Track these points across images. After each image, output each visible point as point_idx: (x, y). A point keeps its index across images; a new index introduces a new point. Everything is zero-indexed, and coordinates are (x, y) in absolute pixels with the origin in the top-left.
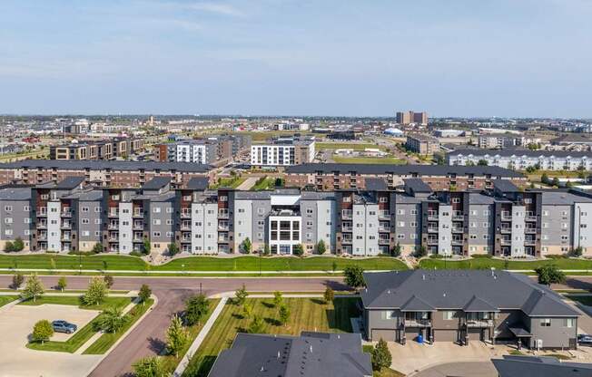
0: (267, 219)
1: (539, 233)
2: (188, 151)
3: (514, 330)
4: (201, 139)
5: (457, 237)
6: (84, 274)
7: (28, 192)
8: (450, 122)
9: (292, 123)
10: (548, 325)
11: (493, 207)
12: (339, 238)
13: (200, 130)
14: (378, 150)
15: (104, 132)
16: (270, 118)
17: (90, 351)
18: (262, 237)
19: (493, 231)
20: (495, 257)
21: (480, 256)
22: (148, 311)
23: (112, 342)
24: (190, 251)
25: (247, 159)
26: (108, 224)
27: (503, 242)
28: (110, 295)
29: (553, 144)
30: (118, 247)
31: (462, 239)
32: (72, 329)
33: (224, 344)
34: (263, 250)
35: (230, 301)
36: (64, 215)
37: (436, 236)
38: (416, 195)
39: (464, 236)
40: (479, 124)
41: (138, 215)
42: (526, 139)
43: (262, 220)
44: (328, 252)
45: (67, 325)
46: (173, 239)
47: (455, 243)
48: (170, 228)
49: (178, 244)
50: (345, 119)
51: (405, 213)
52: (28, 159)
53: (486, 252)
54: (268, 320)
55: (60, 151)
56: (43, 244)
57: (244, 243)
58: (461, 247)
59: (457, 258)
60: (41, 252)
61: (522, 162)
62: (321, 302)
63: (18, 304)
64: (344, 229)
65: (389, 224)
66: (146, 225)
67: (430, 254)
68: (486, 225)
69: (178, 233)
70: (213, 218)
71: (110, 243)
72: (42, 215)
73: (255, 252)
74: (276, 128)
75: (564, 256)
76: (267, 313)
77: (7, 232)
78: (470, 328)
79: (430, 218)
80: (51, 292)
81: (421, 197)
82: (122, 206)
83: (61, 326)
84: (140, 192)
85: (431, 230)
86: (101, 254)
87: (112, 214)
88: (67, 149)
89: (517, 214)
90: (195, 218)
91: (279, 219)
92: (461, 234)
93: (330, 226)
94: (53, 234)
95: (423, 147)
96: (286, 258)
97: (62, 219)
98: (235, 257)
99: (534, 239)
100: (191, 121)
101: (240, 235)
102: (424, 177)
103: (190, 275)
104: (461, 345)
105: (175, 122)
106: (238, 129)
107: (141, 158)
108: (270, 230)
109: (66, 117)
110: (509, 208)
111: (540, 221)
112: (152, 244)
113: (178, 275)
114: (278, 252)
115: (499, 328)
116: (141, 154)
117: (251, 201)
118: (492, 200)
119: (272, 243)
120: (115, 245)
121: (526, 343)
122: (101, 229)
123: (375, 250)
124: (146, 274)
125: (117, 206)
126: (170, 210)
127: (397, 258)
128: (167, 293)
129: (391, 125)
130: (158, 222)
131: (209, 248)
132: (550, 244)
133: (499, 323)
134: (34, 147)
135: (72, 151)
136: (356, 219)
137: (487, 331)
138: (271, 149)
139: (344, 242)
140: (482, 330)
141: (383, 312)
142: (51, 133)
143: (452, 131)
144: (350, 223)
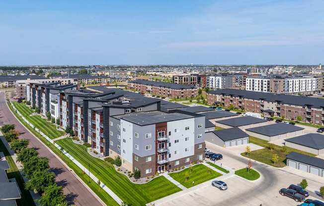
2: (214, 80)
88: (178, 77)
102: (285, 105)
119: (51, 115)
132: (112, 149)
138: (257, 81)
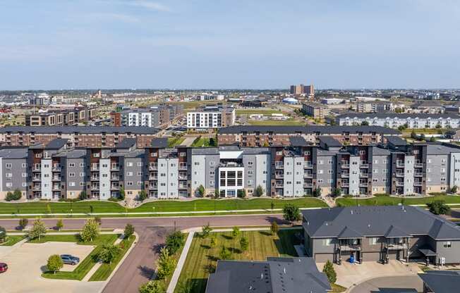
0: (217, 170)
1: (425, 176)
2: (137, 118)
3: (423, 251)
4: (145, 108)
5: (364, 180)
6: (75, 216)
7: (24, 152)
8: (331, 92)
9: (211, 95)
10: (449, 246)
11: (390, 157)
12: (273, 184)
13: (139, 101)
14: (281, 115)
15: (63, 103)
16: (192, 91)
17: (94, 278)
18: (213, 184)
19: (390, 176)
20: (392, 196)
21: (381, 195)
22: (133, 245)
23: (110, 271)
24: (157, 197)
25: (182, 123)
26: (90, 176)
27: (397, 184)
28: (101, 233)
29: (414, 108)
30: (98, 194)
31: (367, 182)
32: (76, 261)
33: (200, 270)
34: (214, 194)
35: (197, 235)
36: (54, 170)
37: (347, 180)
38: (330, 149)
39: (369, 180)
40: (353, 94)
41: (114, 169)
42: (394, 105)
43: (213, 170)
44: (264, 195)
45: (72, 258)
46: (143, 188)
47: (362, 185)
48: (140, 178)
49: (147, 191)
50: (249, 91)
51: (324, 163)
52: (6, 125)
53: (385, 192)
54: (230, 249)
55: (33, 119)
56: (38, 193)
57: (199, 189)
58: (366, 188)
59: (363, 197)
60: (36, 200)
61: (394, 123)
62: (268, 234)
63: (27, 242)
64: (277, 176)
65: (312, 171)
66: (122, 177)
67: (342, 195)
68: (385, 171)
69: (147, 182)
70: (175, 170)
71: (92, 191)
72: (36, 170)
73: (208, 196)
74: (199, 99)
75: (443, 194)
76: (227, 244)
77: (8, 185)
78: (389, 250)
79: (343, 167)
80: (52, 232)
81: (334, 150)
82: (102, 162)
83: (68, 259)
84: (114, 150)
85: (343, 176)
86: (85, 200)
87: (94, 168)
88: (40, 117)
89: (408, 162)
90: (161, 170)
91: (226, 170)
92: (367, 179)
93: (266, 174)
94: (45, 185)
95: (316, 112)
96: (232, 200)
97: (53, 173)
98: (192, 200)
99: (420, 181)
100: (130, 94)
101: (196, 183)
103: (159, 215)
104: (383, 263)
105: (118, 95)
106: (169, 100)
107: (98, 124)
108: (220, 179)
109: (30, 92)
110: (402, 158)
111: (425, 167)
112: (126, 191)
113: (150, 215)
114: (226, 196)
115: (411, 250)
116: (97, 120)
117: (204, 156)
118: (388, 152)
119: (221, 188)
120: (97, 193)
121: (433, 261)
122: (85, 181)
123: (301, 193)
124: (124, 216)
125: (98, 162)
126: (140, 164)
127: (318, 198)
128: (145, 230)
129: (286, 95)
130: (131, 174)
131: (172, 194)
132: (432, 185)
133: (411, 246)
134: (9, 116)
135: (43, 119)
136: (287, 168)
137: (401, 253)
138: (203, 115)
139: (277, 187)
140: (398, 251)
141: (323, 240)
142: (20, 105)
143: (334, 99)
144: (282, 172)
